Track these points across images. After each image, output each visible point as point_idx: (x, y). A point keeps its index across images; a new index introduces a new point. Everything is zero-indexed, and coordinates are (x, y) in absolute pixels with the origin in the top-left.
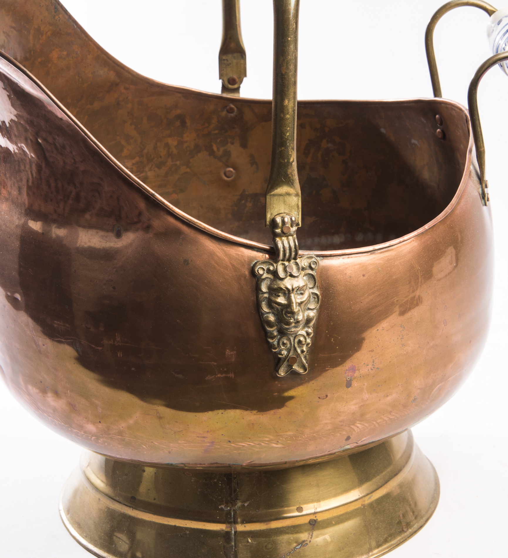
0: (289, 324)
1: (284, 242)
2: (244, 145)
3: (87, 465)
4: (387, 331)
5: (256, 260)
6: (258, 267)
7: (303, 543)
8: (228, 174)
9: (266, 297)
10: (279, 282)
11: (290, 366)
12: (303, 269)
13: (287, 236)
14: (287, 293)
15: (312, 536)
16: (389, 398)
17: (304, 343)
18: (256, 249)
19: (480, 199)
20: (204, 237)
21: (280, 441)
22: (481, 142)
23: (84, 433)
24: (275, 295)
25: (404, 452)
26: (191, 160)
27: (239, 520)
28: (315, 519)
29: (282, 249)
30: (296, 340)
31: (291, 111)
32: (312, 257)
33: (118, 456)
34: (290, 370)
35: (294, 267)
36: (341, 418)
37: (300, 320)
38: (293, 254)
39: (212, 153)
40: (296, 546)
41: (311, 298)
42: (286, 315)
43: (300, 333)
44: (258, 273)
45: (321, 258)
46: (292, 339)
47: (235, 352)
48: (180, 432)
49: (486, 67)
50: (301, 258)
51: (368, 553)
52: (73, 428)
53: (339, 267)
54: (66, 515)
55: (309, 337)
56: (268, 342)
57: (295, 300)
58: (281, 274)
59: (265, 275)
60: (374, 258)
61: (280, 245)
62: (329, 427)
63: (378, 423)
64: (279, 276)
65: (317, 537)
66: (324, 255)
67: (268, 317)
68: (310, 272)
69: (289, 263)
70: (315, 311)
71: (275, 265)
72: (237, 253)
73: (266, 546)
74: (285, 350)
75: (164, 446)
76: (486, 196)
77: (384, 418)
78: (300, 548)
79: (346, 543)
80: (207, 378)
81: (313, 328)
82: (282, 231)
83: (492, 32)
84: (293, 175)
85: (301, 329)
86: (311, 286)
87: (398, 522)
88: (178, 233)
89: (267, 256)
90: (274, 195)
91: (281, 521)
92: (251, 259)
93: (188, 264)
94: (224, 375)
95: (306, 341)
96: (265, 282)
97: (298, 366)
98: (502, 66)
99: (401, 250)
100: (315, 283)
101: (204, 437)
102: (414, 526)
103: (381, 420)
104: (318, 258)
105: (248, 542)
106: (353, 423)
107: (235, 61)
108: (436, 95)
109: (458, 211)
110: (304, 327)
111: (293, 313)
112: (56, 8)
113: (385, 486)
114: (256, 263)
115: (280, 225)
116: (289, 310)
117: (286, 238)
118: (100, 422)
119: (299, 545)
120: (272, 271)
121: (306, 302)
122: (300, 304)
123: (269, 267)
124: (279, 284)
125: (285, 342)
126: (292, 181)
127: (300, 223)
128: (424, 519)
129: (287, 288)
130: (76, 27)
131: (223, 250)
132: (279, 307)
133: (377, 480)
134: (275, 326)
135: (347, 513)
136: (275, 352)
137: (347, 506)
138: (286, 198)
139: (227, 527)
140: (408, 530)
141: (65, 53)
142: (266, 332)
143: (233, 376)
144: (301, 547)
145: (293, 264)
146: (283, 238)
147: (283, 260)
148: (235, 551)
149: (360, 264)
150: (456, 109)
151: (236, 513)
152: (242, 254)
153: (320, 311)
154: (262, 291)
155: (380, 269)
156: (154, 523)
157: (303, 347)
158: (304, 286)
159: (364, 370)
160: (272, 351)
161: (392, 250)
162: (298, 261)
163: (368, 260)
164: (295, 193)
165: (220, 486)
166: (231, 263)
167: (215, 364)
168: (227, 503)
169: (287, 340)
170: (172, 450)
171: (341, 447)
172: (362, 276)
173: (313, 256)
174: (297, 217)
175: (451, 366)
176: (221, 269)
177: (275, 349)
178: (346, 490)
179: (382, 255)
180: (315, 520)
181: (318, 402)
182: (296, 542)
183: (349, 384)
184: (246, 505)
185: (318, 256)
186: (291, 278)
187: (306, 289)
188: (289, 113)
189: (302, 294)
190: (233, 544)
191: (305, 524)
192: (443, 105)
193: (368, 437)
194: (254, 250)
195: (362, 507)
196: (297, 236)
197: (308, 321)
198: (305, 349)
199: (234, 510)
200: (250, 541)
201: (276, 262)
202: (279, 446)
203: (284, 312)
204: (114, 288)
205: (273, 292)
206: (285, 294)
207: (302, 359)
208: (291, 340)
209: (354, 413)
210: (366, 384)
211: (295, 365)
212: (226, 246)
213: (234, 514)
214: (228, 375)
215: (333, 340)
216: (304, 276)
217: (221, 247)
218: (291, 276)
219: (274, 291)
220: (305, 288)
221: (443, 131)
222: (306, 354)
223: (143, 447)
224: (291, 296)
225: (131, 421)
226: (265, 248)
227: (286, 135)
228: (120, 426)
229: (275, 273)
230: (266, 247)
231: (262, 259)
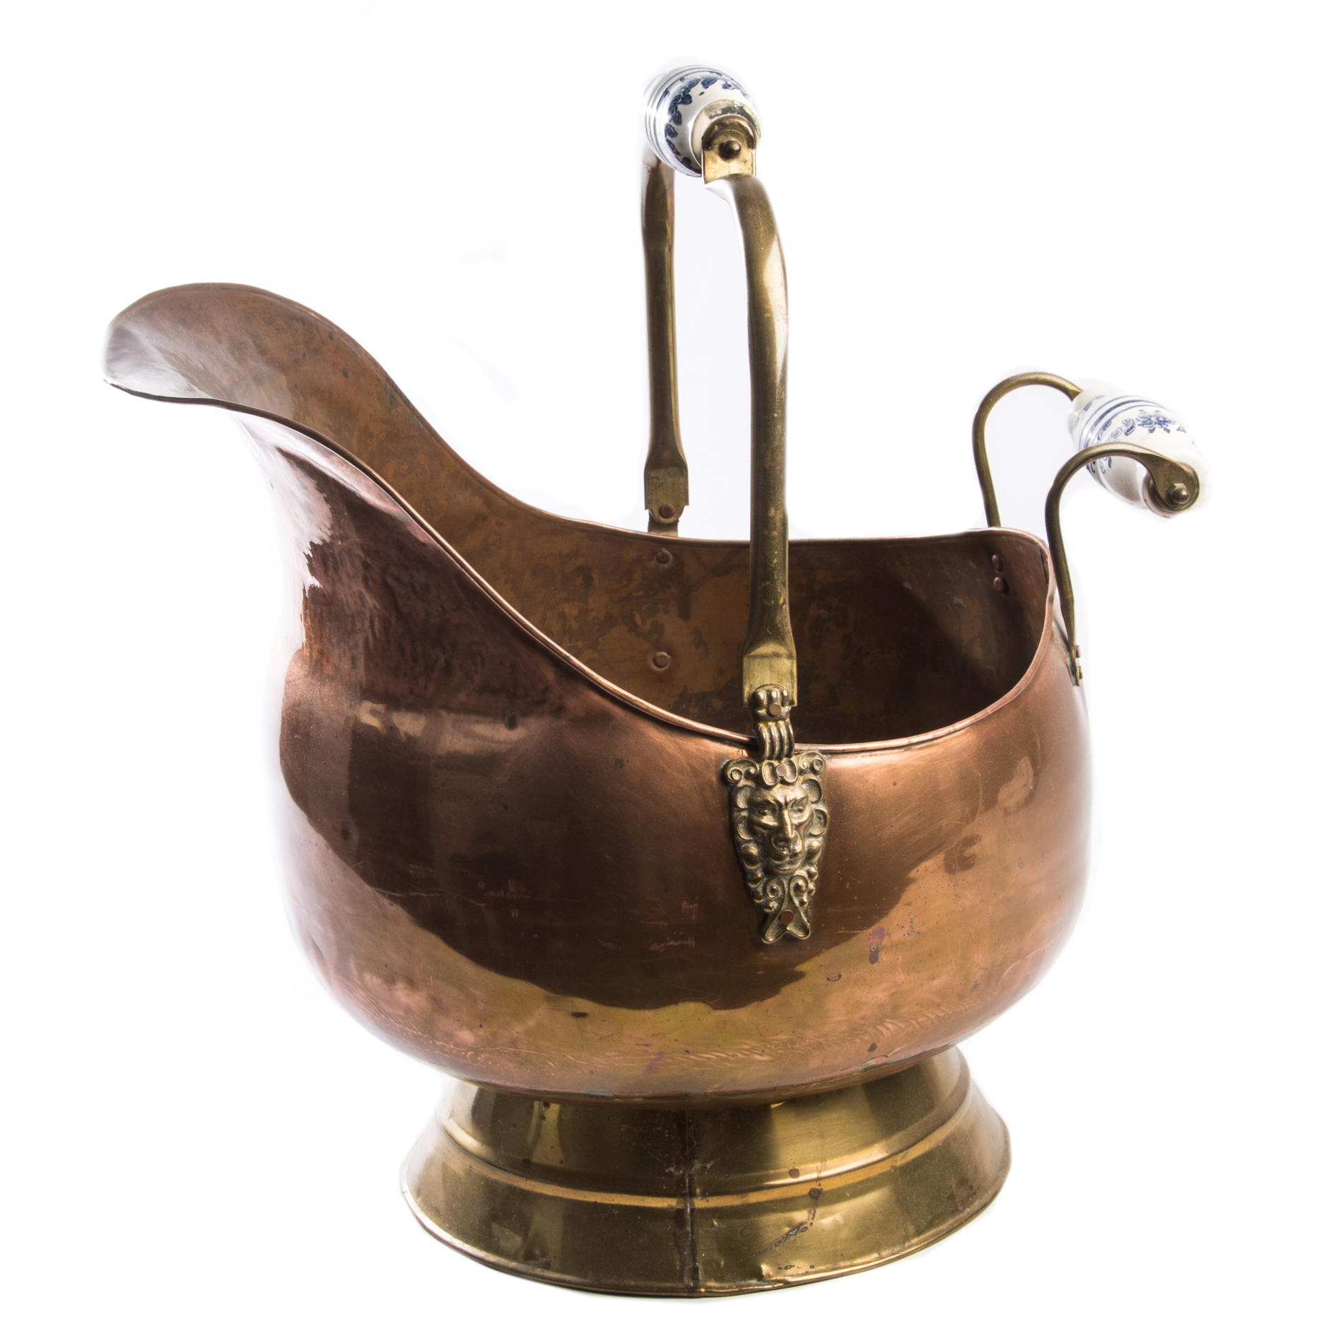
0: (780, 857)
1: (772, 729)
2: (685, 614)
3: (449, 1116)
4: (932, 872)
5: (728, 758)
6: (732, 769)
7: (799, 1228)
8: (659, 661)
9: (744, 817)
10: (765, 792)
11: (783, 927)
12: (802, 772)
13: (776, 721)
14: (777, 809)
15: (814, 1215)
16: (936, 982)
17: (804, 888)
18: (727, 742)
19: (1068, 673)
20: (647, 724)
21: (766, 1051)
22: (1068, 584)
23: (454, 1045)
24: (759, 812)
25: (956, 1089)
26: (600, 640)
27: (698, 1191)
28: (818, 1188)
29: (768, 741)
30: (792, 885)
31: (779, 526)
32: (814, 754)
33: (508, 1084)
34: (783, 932)
35: (788, 769)
36: (862, 1013)
37: (798, 851)
38: (786, 747)
39: (634, 628)
40: (790, 1231)
41: (815, 817)
42: (776, 843)
43: (797, 873)
44: (732, 778)
45: (829, 756)
46: (785, 883)
47: (696, 905)
48: (609, 1036)
49: (1072, 467)
50: (798, 756)
51: (904, 1243)
52: (437, 1040)
53: (857, 769)
54: (415, 1199)
55: (812, 881)
56: (749, 888)
57: (791, 821)
58: (768, 780)
59: (742, 783)
60: (911, 757)
61: (766, 735)
62: (844, 1027)
63: (919, 1024)
64: (765, 783)
65: (823, 1217)
66: (833, 750)
67: (748, 848)
68: (813, 777)
69: (779, 762)
70: (820, 839)
71: (758, 766)
72: (698, 747)
73: (741, 1232)
74: (775, 900)
75: (582, 1062)
76: (1078, 671)
77: (929, 1015)
78: (795, 1234)
79: (868, 1227)
80: (652, 948)
81: (818, 866)
82: (768, 712)
83: (1077, 422)
84: (784, 624)
85: (799, 867)
86: (814, 799)
87: (949, 1197)
88: (606, 717)
89: (745, 753)
90: (755, 657)
91: (765, 1191)
92: (720, 757)
93: (622, 766)
94: (679, 943)
95: (807, 886)
96: (743, 792)
97: (795, 926)
98: (1094, 472)
99: (951, 745)
100: (820, 795)
101: (647, 1045)
102: (975, 1204)
103: (924, 1019)
104: (824, 756)
105: (713, 1225)
106: (881, 1021)
107: (669, 480)
108: (991, 523)
109: (1036, 689)
110: (803, 865)
111: (787, 841)
112: (392, 397)
113: (928, 1138)
114: (728, 763)
115: (765, 703)
116: (781, 835)
117: (774, 723)
118: (481, 1026)
119: (794, 1229)
120: (754, 775)
121: (807, 823)
122: (798, 827)
123: (749, 769)
124: (764, 796)
125: (775, 887)
126: (782, 634)
127: (796, 700)
128: (989, 1192)
129: (777, 801)
130: (422, 426)
131: (677, 744)
132: (765, 832)
133: (915, 1128)
134: (759, 862)
135: (868, 1180)
136: (759, 905)
137: (868, 1168)
138: (773, 662)
139: (678, 1203)
140: (964, 1209)
141: (405, 467)
142: (744, 873)
143: (694, 944)
144: (797, 1233)
145: (785, 765)
146: (770, 723)
147: (770, 758)
148: (693, 1240)
149: (889, 766)
150: (1025, 542)
151: (693, 1179)
152: (707, 750)
153: (829, 838)
154: (737, 807)
155: (920, 774)
156: (562, 1199)
157: (802, 896)
158: (803, 799)
159: (897, 936)
160: (754, 903)
161: (938, 744)
162: (793, 759)
163: (901, 760)
164: (787, 653)
165: (666, 1137)
166: (689, 764)
167: (666, 924)
168: (678, 1163)
169: (777, 884)
170: (595, 1068)
171: (862, 1062)
172: (892, 784)
173: (817, 752)
174: (791, 690)
175: (1031, 934)
176: (674, 774)
177: (760, 899)
178: (867, 1144)
179: (922, 753)
180: (818, 1190)
181: (827, 986)
182: (789, 1226)
183: (874, 958)
184: (709, 1166)
185: (824, 752)
186: (783, 786)
187: (806, 804)
188: (778, 529)
189: (800, 811)
190: (689, 1229)
191: (803, 1196)
192: (1003, 537)
193: (904, 1046)
194: (725, 744)
195: (893, 1171)
196: (791, 720)
197: (810, 854)
198: (805, 899)
199: (689, 1175)
200: (715, 1223)
201: (760, 761)
202: (765, 1058)
203: (772, 840)
204: (506, 807)
205: (755, 808)
206: (773, 811)
207: (800, 915)
208: (783, 885)
209: (881, 1006)
210: (900, 957)
211: (790, 925)
212: (681, 738)
213: (689, 1182)
214: (686, 943)
215: (849, 886)
216: (802, 784)
217: (673, 739)
218: (784, 782)
219: (758, 806)
220: (805, 801)
221: (1004, 581)
222: (807, 908)
223: (549, 1065)
224: (783, 814)
225: (531, 1023)
226: (742, 740)
227: (772, 563)
228: (513, 1031)
229: (758, 779)
230: (744, 738)
231: (738, 758)
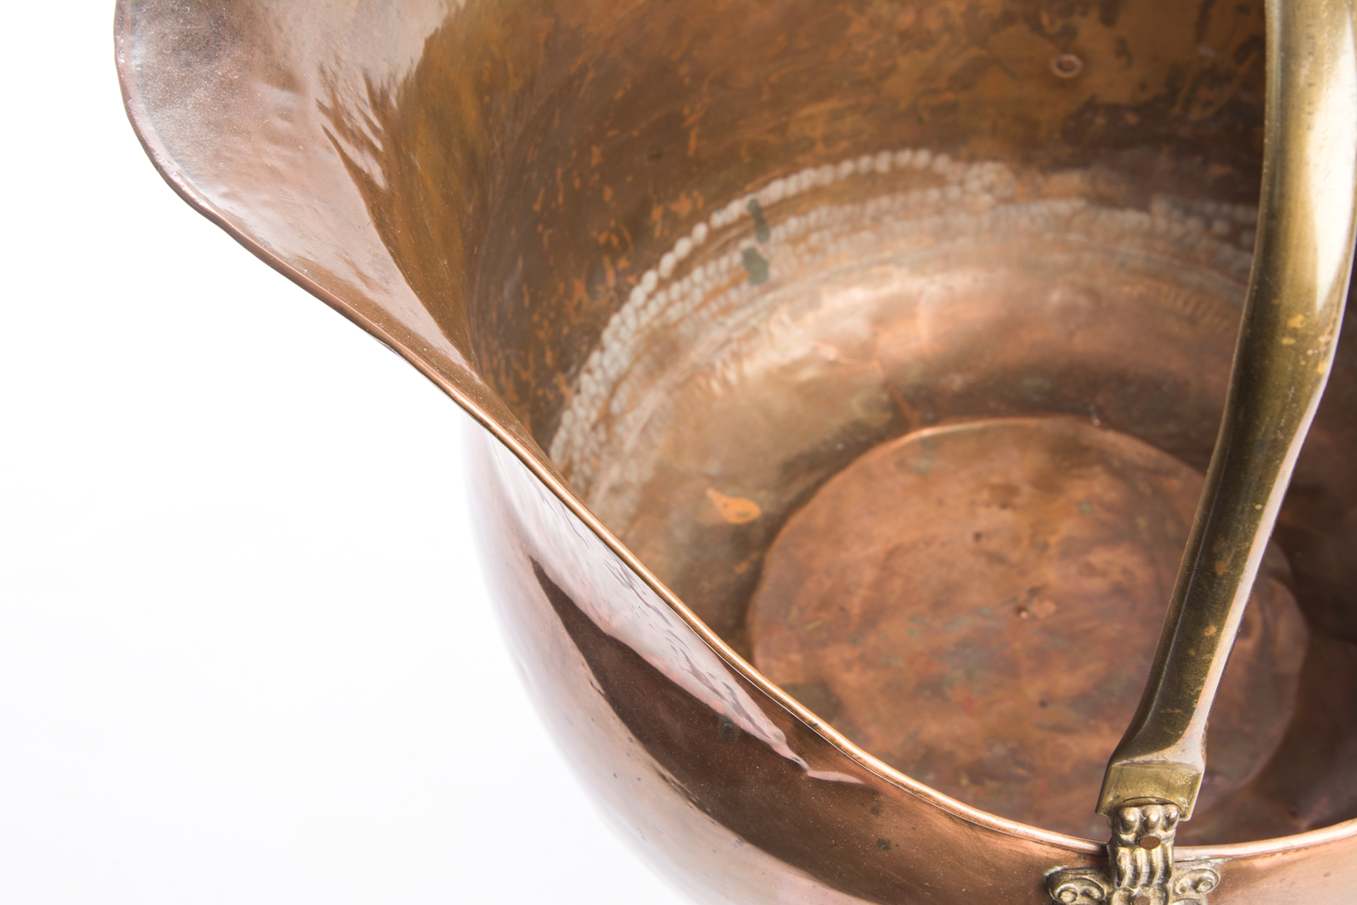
1: (1139, 860)
2: (1108, 19)
6: (1063, 887)
8: (1065, 66)
13: (1149, 849)
26: (992, 37)
29: (1129, 870)
32: (1203, 870)
35: (1154, 898)
44: (1060, 897)
61: (1126, 865)
69: (1142, 889)
71: (1106, 890)
72: (1014, 848)
82: (1137, 839)
114: (1058, 874)
115: (1136, 826)
117: (1145, 851)
120: (1097, 898)
123: (1091, 891)
131: (980, 840)
138: (1162, 773)
145: (1151, 895)
146: (1137, 851)
173: (1209, 866)
174: (1186, 806)
201: (1112, 884)
212: (987, 835)
217: (974, 834)
226: (1087, 849)
230: (1090, 845)
